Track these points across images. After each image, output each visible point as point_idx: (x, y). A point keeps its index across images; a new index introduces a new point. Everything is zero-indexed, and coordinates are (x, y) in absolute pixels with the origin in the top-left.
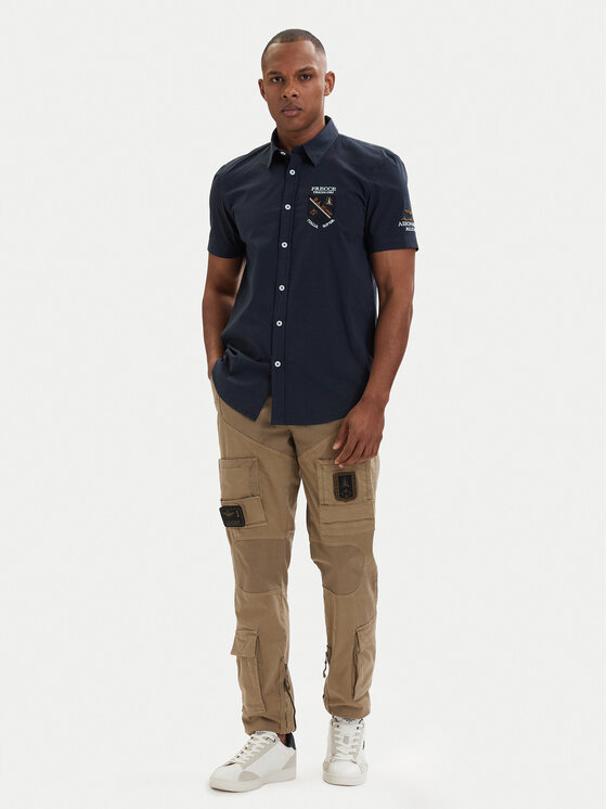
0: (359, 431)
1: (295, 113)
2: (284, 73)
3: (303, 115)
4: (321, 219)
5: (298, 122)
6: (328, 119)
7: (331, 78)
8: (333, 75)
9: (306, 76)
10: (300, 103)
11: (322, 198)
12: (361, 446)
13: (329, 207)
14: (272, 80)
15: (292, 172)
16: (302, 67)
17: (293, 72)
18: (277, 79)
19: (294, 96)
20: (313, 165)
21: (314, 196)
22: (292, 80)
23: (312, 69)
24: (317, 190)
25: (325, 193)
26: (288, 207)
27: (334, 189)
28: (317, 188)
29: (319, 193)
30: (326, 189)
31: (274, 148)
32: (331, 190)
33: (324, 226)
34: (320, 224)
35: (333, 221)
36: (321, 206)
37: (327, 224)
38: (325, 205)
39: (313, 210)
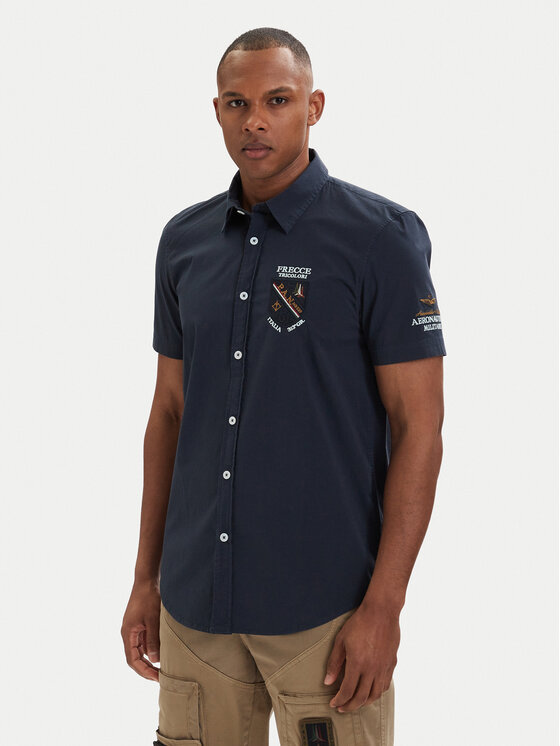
0: (361, 659)
1: (261, 154)
2: (247, 96)
3: (273, 156)
4: (285, 318)
5: (267, 167)
6: (312, 153)
7: (317, 99)
8: (321, 95)
9: (279, 100)
10: (269, 138)
11: (290, 284)
12: (367, 683)
13: (297, 300)
14: (229, 103)
15: (254, 241)
16: (273, 87)
17: (261, 95)
18: (237, 102)
19: (261, 129)
20: (282, 231)
21: (279, 280)
22: (258, 105)
23: (288, 89)
24: (285, 271)
25: (294, 276)
26: (244, 296)
27: (308, 271)
28: (285, 268)
29: (287, 276)
30: (297, 270)
31: (229, 204)
32: (304, 273)
33: (290, 329)
34: (284, 327)
35: (301, 322)
36: (287, 297)
37: (294, 326)
38: (293, 297)
39: (277, 304)
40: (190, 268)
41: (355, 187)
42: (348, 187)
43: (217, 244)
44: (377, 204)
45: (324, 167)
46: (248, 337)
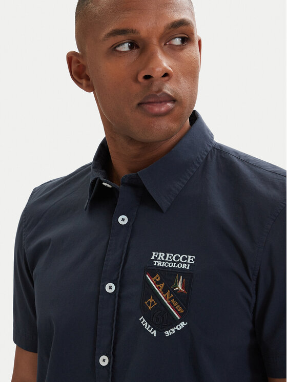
4: (162, 319)
6: (194, 117)
11: (168, 276)
13: (177, 296)
15: (123, 220)
20: (158, 208)
21: (154, 271)
24: (161, 259)
25: (173, 265)
26: (110, 288)
27: (191, 259)
28: (161, 255)
29: (164, 264)
30: (177, 258)
31: (93, 175)
32: (186, 262)
33: (168, 333)
34: (161, 329)
35: (183, 324)
36: (164, 291)
37: (173, 330)
38: (172, 292)
39: (151, 300)
40: (48, 251)
41: (246, 156)
42: (238, 155)
43: (80, 222)
44: (275, 176)
45: (209, 131)
46: (116, 339)
